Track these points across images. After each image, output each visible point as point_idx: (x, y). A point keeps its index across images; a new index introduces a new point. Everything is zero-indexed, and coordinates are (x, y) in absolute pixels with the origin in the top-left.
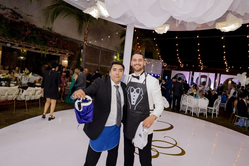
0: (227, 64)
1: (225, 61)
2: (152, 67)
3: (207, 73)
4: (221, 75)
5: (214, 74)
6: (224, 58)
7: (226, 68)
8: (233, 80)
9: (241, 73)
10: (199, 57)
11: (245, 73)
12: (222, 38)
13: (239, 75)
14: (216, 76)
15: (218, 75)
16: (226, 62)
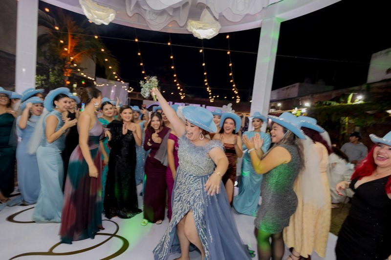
0: (210, 91)
1: (207, 86)
2: (112, 94)
4: (207, 107)
6: (206, 82)
7: (210, 97)
9: (227, 105)
10: (174, 78)
11: (230, 105)
12: (201, 51)
13: (224, 106)
16: (208, 88)
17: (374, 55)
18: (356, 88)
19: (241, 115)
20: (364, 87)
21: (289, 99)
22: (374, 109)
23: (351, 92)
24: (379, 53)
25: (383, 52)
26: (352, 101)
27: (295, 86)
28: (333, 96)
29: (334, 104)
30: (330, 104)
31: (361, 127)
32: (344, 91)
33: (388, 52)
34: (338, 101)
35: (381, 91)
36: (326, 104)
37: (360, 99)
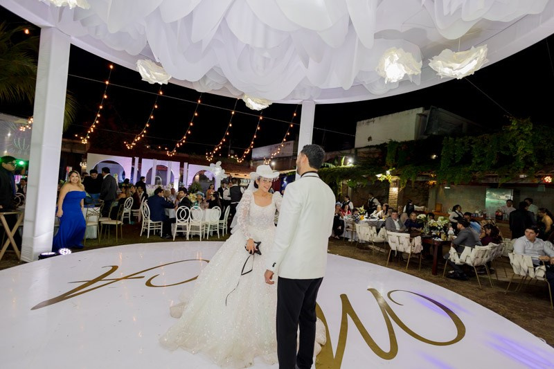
3: (167, 162)
5: (178, 164)
8: (205, 174)
9: (215, 163)
11: (219, 163)
13: (212, 165)
14: (182, 166)
15: (186, 164)
17: (358, 123)
18: (347, 151)
19: (229, 175)
20: (353, 151)
21: (283, 158)
22: (367, 174)
23: (343, 155)
24: (362, 121)
25: (365, 121)
26: (345, 164)
27: (289, 144)
28: (328, 159)
29: (332, 166)
30: (328, 166)
31: (353, 188)
32: (337, 153)
33: (368, 122)
34: (334, 164)
35: (365, 156)
36: (324, 167)
37: (350, 163)
